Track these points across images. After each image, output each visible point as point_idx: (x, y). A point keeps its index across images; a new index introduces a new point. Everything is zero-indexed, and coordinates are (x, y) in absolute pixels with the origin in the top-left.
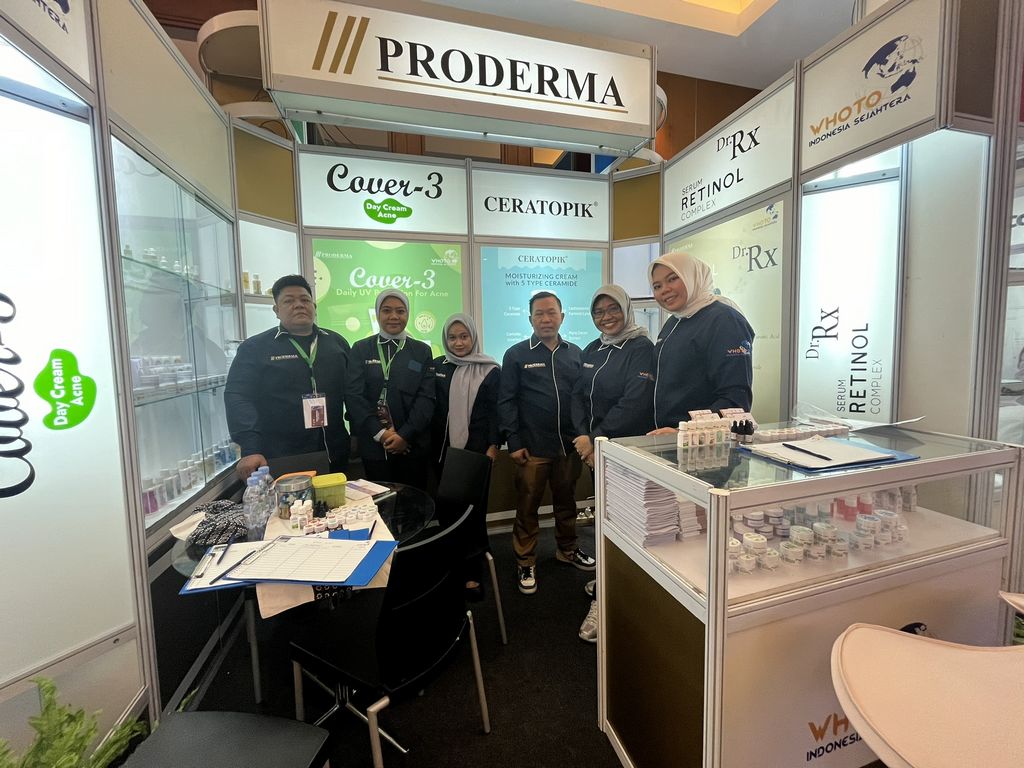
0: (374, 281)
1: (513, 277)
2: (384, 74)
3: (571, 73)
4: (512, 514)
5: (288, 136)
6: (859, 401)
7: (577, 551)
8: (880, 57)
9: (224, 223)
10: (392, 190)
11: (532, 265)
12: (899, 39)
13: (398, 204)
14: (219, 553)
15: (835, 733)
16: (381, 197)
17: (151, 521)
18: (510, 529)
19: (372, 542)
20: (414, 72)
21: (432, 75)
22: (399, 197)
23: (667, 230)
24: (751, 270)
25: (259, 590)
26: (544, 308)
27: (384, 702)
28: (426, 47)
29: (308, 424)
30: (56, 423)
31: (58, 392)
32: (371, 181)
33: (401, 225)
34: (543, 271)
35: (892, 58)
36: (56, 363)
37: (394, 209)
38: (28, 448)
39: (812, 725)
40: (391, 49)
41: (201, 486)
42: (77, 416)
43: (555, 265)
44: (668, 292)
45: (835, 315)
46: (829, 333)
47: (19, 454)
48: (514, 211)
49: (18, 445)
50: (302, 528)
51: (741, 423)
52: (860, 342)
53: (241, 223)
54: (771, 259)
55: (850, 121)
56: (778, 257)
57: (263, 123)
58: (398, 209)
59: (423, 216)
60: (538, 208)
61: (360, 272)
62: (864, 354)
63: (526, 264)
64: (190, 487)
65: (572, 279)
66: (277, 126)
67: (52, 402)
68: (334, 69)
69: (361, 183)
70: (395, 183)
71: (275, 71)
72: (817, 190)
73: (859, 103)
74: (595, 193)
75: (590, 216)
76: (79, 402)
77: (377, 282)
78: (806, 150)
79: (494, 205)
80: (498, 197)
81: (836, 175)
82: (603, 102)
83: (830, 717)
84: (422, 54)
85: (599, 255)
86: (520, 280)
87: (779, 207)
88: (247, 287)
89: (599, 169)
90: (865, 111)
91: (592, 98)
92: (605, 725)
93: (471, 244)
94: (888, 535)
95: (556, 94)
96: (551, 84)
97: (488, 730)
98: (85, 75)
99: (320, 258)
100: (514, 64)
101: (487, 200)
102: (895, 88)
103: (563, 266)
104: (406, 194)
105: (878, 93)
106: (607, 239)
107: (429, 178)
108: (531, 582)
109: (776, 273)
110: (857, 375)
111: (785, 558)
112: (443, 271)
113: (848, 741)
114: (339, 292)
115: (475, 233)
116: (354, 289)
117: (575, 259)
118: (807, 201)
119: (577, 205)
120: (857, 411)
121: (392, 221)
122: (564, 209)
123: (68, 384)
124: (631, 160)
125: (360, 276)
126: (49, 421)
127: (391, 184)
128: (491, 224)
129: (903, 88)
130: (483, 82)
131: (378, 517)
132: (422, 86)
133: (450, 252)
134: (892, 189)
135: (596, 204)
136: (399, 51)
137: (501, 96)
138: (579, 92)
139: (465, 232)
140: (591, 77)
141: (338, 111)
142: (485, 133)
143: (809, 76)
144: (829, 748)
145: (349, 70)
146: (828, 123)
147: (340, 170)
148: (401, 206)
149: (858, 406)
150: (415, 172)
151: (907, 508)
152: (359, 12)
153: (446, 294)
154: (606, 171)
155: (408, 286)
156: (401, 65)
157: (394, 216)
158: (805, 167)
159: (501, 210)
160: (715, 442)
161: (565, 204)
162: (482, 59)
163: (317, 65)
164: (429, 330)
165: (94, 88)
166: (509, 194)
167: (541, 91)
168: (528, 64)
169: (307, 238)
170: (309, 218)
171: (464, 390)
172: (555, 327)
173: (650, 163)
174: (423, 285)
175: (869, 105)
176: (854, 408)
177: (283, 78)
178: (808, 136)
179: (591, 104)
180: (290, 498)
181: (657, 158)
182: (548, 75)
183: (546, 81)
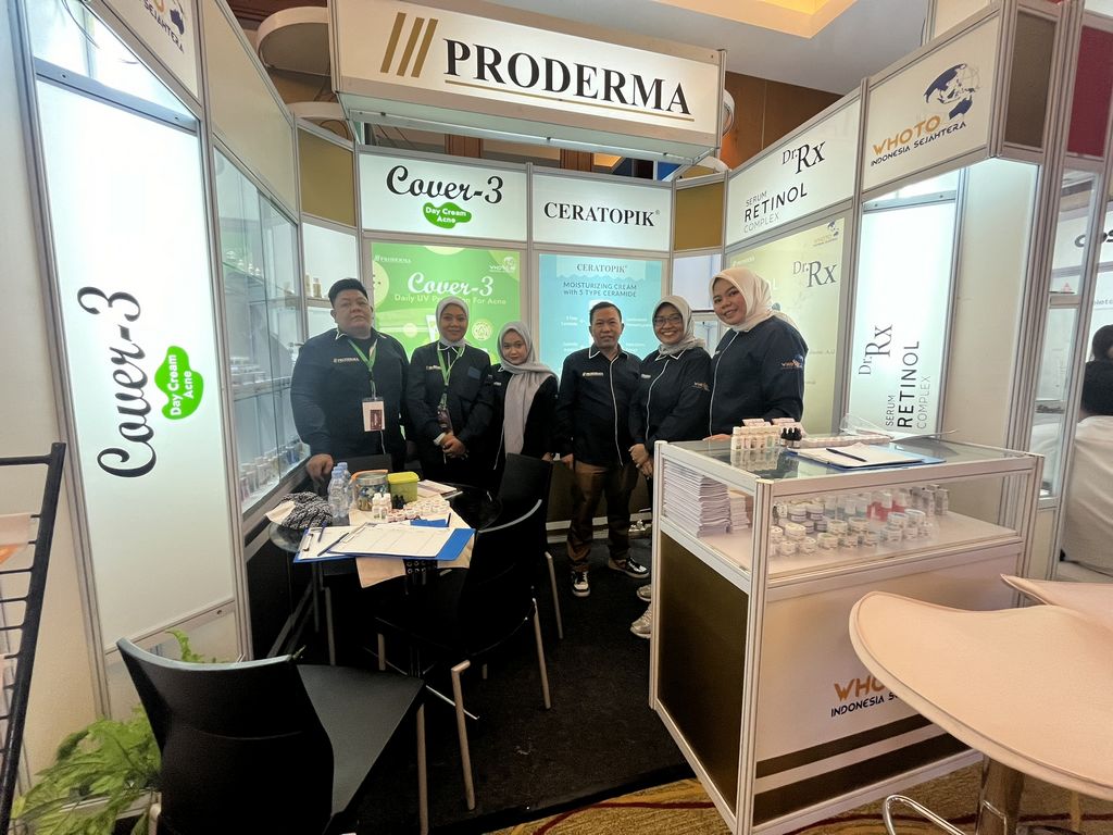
0: (432, 287)
1: (572, 286)
2: (452, 78)
3: (638, 79)
4: (567, 524)
5: (349, 136)
6: (907, 416)
7: (628, 559)
8: (941, 83)
9: (288, 225)
10: (451, 194)
11: (591, 274)
12: (959, 67)
13: (457, 208)
14: (317, 534)
15: (857, 694)
16: (440, 201)
17: (246, 506)
18: (564, 539)
19: (452, 529)
20: (481, 76)
21: (499, 79)
22: (459, 201)
23: (729, 242)
24: (810, 285)
25: (359, 563)
26: (605, 318)
27: (465, 665)
28: (493, 50)
29: (367, 428)
30: (172, 414)
31: (173, 386)
32: (431, 184)
33: (460, 230)
34: (602, 280)
35: (951, 85)
36: (172, 359)
37: (453, 213)
38: (150, 434)
39: (837, 686)
40: (459, 52)
41: (275, 482)
42: (189, 407)
43: (614, 275)
44: (727, 306)
45: (888, 332)
46: (882, 350)
47: (144, 439)
48: (575, 217)
49: (143, 431)
50: (383, 517)
51: (790, 431)
52: (911, 359)
53: (305, 226)
54: (830, 275)
55: (911, 144)
56: (837, 274)
57: (323, 123)
58: (458, 213)
59: (484, 221)
60: (598, 215)
61: (418, 277)
62: (914, 371)
63: (585, 273)
64: (265, 483)
65: (630, 290)
66: (341, 127)
67: (169, 393)
68: (401, 72)
69: (421, 187)
70: (455, 187)
71: (343, 73)
72: (877, 209)
73: (919, 126)
74: (656, 200)
75: (651, 225)
76: (189, 395)
77: (435, 288)
78: (869, 170)
79: (553, 211)
80: (558, 203)
81: (897, 195)
82: (669, 110)
83: (852, 681)
84: (489, 58)
85: (659, 264)
86: (578, 290)
87: (840, 224)
88: (309, 290)
89: (661, 177)
90: (925, 135)
91: (658, 106)
92: (656, 703)
93: (530, 251)
94: (915, 531)
95: (622, 100)
96: (617, 90)
97: (548, 705)
98: (195, 90)
99: (379, 262)
100: (580, 69)
101: (547, 206)
102: (953, 114)
103: (622, 276)
104: (465, 198)
105: (937, 118)
106: (667, 249)
107: (490, 182)
108: (584, 586)
109: (834, 289)
110: (906, 391)
111: (821, 546)
112: (501, 277)
113: (869, 703)
114: (397, 297)
115: (534, 240)
116: (413, 295)
117: (635, 269)
118: (867, 221)
119: (638, 213)
120: (905, 425)
121: (451, 226)
122: (625, 216)
123: (181, 378)
124: (695, 168)
125: (417, 282)
126: (166, 411)
127: (451, 187)
128: (550, 231)
129: (960, 115)
130: (549, 87)
131: (451, 511)
132: (489, 90)
133: (508, 258)
134: (948, 211)
135: (657, 212)
136: (466, 54)
137: (567, 102)
138: (645, 99)
139: (525, 239)
140: (658, 83)
141: (403, 114)
142: (549, 138)
143: (875, 95)
144: (852, 707)
145: (416, 73)
146: (890, 143)
147: (400, 173)
148: (460, 210)
149: (906, 421)
150: (474, 176)
151: (938, 512)
152: (428, 14)
153: (504, 302)
154: (669, 178)
155: (465, 293)
156: (468, 68)
157: (454, 220)
158: (866, 187)
159: (561, 216)
160: (766, 447)
161: (626, 212)
162: (549, 63)
163: (385, 68)
164: (486, 338)
165: (201, 101)
166: (570, 201)
167: (607, 97)
168: (594, 69)
169: (367, 241)
170: (365, 225)
171: (519, 400)
172: (615, 336)
173: (714, 171)
174: (481, 292)
175: (928, 130)
176: (902, 422)
177: (352, 81)
178: (870, 155)
179: (657, 111)
180: (370, 492)
181: (722, 166)
182: (615, 81)
183: (613, 88)
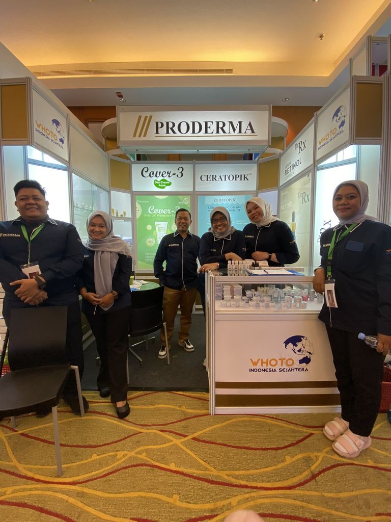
2: (157, 135)
3: (231, 123)
8: (336, 114)
9: (106, 192)
10: (164, 176)
11: (220, 203)
12: (341, 107)
15: (262, 365)
16: (160, 178)
20: (168, 132)
21: (174, 132)
22: (167, 178)
23: (281, 184)
26: (183, 216)
28: (172, 122)
32: (157, 172)
33: (167, 189)
35: (339, 115)
37: (165, 183)
39: (251, 360)
40: (160, 125)
43: (230, 202)
48: (213, 180)
54: (308, 198)
55: (329, 140)
56: (310, 197)
58: (166, 183)
59: (176, 185)
60: (223, 179)
63: (217, 202)
65: (238, 208)
68: (140, 136)
69: (153, 174)
70: (166, 173)
71: (121, 140)
72: (322, 168)
73: (331, 132)
75: (248, 180)
77: (158, 211)
78: (318, 152)
79: (204, 178)
80: (206, 174)
82: (245, 133)
84: (171, 125)
87: (310, 176)
88: (113, 214)
90: (333, 136)
91: (240, 132)
93: (194, 195)
95: (224, 132)
96: (222, 129)
98: (67, 160)
99: (138, 203)
100: (206, 123)
101: (201, 176)
102: (340, 127)
103: (235, 202)
104: (169, 177)
105: (336, 129)
106: (255, 190)
107: (178, 169)
113: (268, 370)
114: (145, 215)
115: (196, 190)
118: (318, 174)
119: (241, 175)
121: (164, 187)
122: (235, 178)
125: (152, 209)
127: (164, 173)
128: (202, 187)
129: (342, 127)
130: (194, 132)
132: (171, 137)
133: (186, 199)
135: (251, 174)
136: (162, 125)
137: (202, 137)
138: (234, 130)
140: (240, 123)
142: (198, 150)
145: (145, 136)
146: (323, 140)
147: (146, 169)
148: (167, 181)
150: (173, 168)
154: (257, 159)
155: (169, 213)
156: (163, 130)
158: (317, 159)
159: (207, 180)
161: (236, 175)
162: (194, 123)
163: (135, 136)
165: (69, 162)
167: (218, 132)
168: (212, 122)
169: (134, 195)
170: (135, 189)
175: (334, 134)
177: (124, 142)
179: (240, 134)
181: (277, 151)
182: (221, 125)
183: (220, 128)
